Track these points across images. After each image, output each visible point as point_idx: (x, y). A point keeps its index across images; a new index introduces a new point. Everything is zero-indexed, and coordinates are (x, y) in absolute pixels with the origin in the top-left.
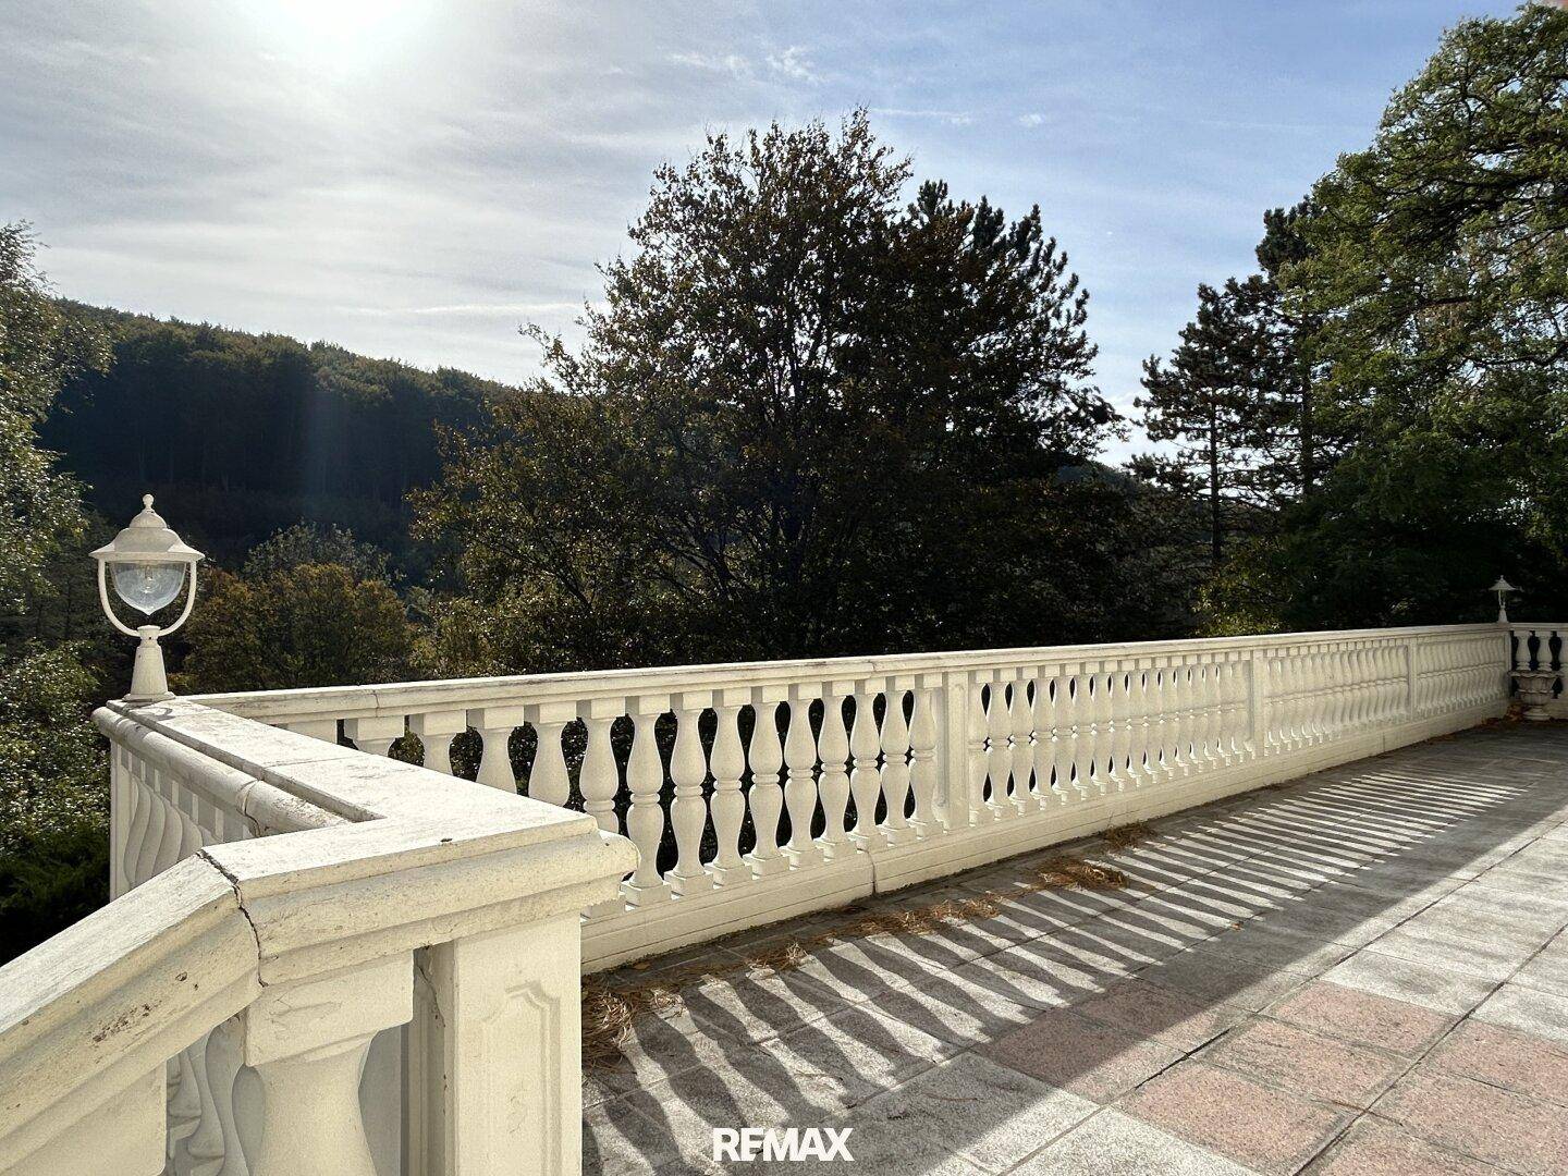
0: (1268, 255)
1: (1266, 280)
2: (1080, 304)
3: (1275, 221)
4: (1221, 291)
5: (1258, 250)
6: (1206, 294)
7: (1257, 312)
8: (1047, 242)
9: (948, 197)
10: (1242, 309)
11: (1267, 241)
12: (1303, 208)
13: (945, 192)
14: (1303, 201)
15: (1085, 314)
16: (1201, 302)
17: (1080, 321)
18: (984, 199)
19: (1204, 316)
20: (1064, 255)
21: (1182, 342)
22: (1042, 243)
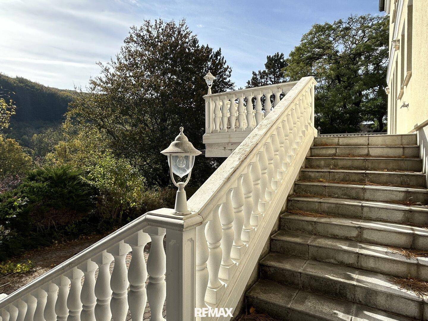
0: (267, 66)
1: (267, 72)
2: (230, 72)
3: (269, 58)
4: (257, 73)
5: (265, 65)
6: (254, 73)
7: (264, 79)
8: (222, 57)
9: (198, 43)
10: (261, 78)
11: (267, 63)
12: (275, 56)
13: (198, 42)
14: (275, 54)
15: (230, 75)
16: (253, 75)
17: (229, 77)
18: (208, 45)
19: (253, 79)
20: (226, 60)
21: (247, 84)
22: (221, 57)
